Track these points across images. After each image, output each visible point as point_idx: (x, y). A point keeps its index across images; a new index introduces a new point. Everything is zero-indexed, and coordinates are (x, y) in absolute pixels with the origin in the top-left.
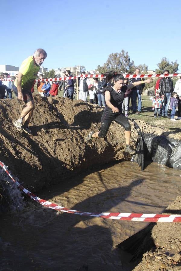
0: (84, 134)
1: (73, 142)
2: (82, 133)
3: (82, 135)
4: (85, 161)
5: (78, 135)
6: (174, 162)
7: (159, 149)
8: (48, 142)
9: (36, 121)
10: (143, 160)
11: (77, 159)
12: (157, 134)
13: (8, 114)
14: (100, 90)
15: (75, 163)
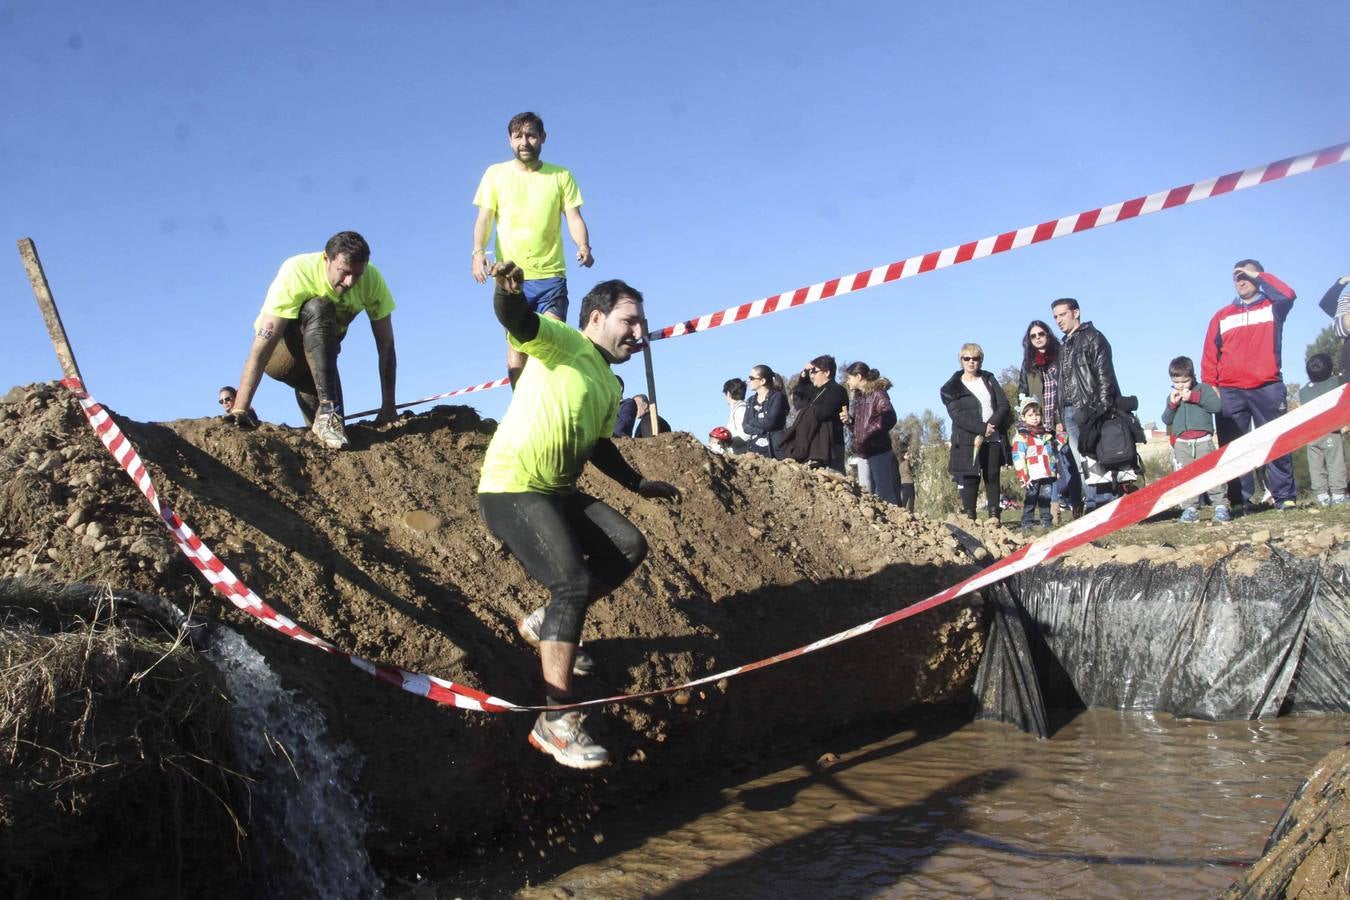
0: (706, 569)
1: (650, 594)
2: (697, 563)
3: (696, 572)
4: (726, 689)
5: (676, 570)
6: (1208, 686)
7: (1109, 636)
8: (520, 595)
9: (452, 507)
10: (1035, 691)
11: (683, 675)
12: (1081, 565)
13: (308, 477)
14: (756, 439)
15: (673, 700)
